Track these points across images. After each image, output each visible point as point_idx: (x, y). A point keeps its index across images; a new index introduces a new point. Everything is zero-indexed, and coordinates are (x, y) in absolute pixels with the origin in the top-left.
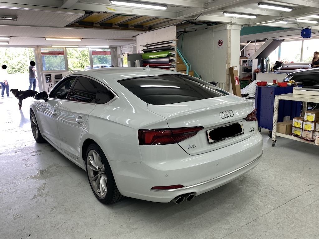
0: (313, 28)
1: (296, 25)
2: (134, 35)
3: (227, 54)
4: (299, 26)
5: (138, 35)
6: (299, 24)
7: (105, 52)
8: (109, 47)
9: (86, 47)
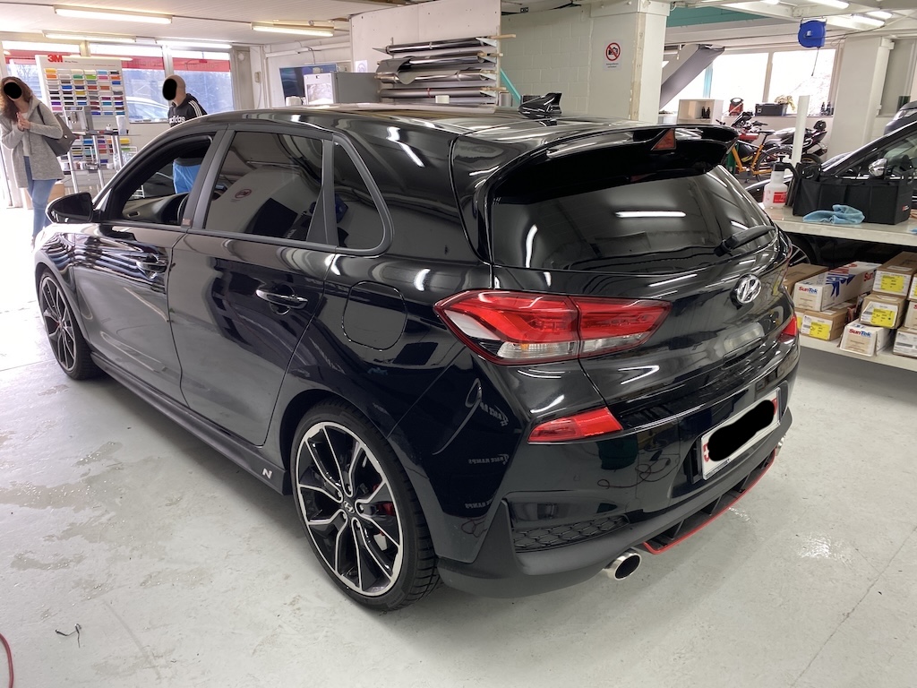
0: (833, 21)
1: (787, 10)
2: (345, 15)
3: (633, 84)
4: (796, 13)
5: (361, 15)
6: (796, 7)
7: (203, 61)
8: (229, 47)
9: (159, 43)
